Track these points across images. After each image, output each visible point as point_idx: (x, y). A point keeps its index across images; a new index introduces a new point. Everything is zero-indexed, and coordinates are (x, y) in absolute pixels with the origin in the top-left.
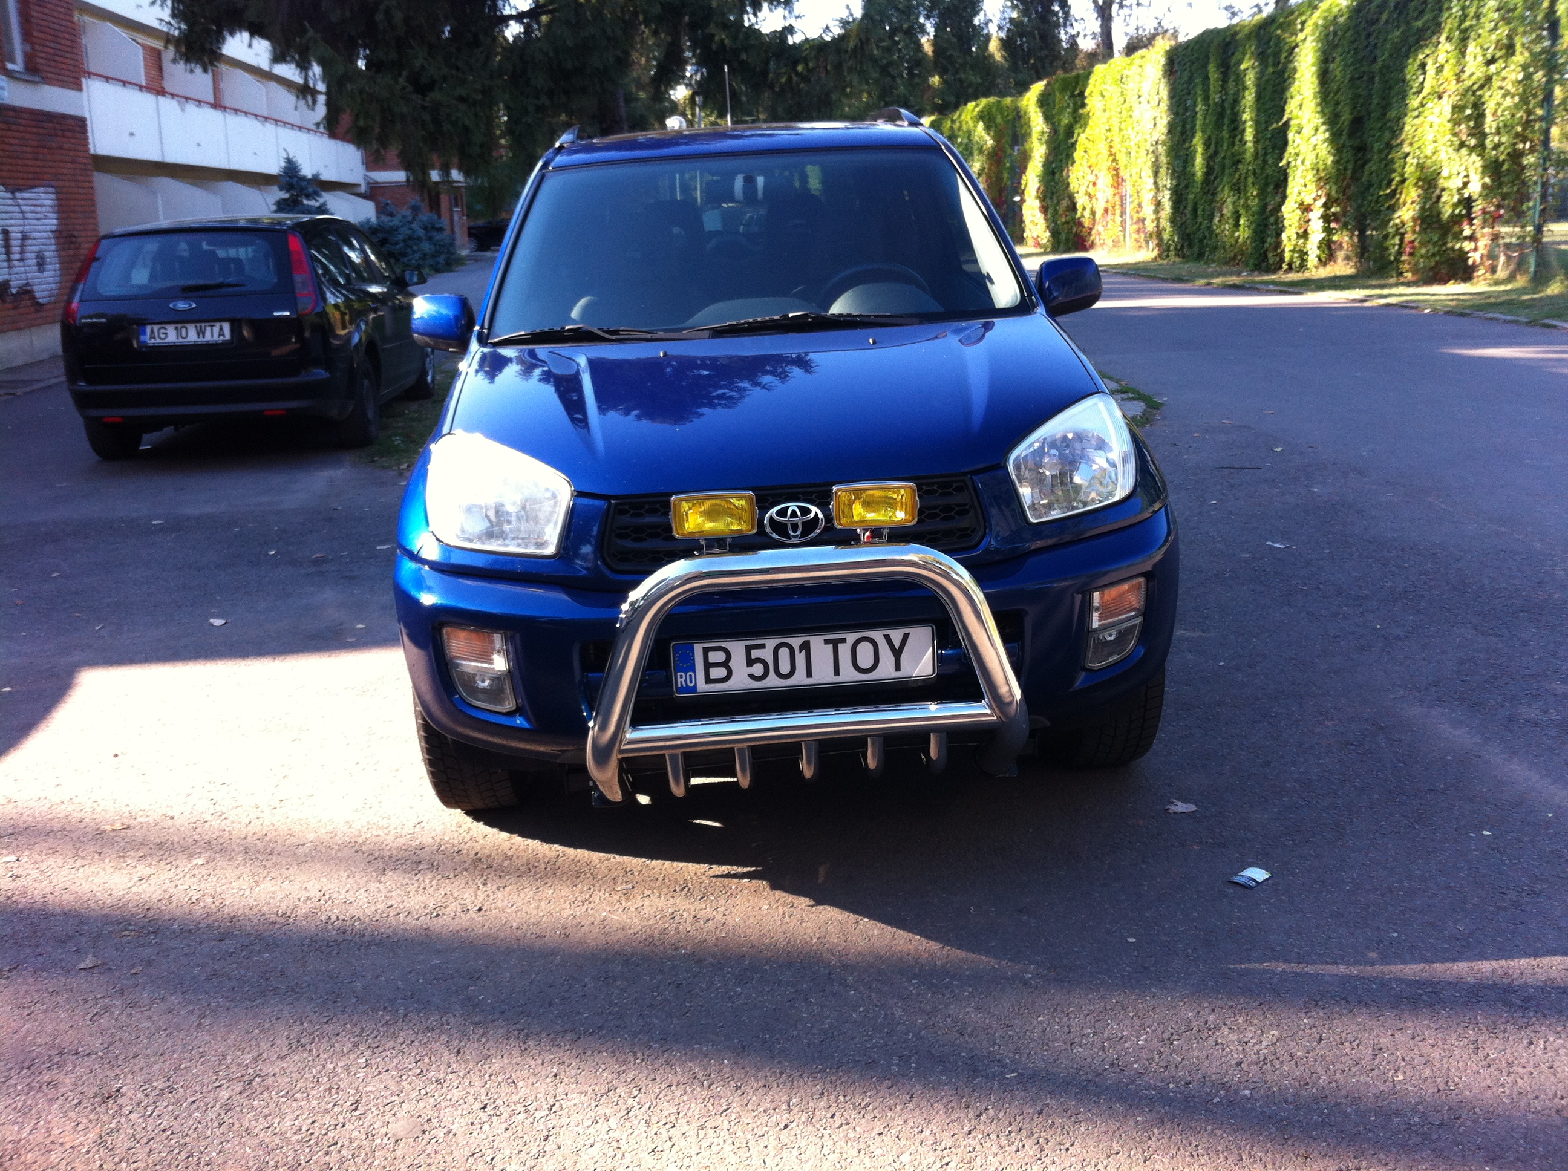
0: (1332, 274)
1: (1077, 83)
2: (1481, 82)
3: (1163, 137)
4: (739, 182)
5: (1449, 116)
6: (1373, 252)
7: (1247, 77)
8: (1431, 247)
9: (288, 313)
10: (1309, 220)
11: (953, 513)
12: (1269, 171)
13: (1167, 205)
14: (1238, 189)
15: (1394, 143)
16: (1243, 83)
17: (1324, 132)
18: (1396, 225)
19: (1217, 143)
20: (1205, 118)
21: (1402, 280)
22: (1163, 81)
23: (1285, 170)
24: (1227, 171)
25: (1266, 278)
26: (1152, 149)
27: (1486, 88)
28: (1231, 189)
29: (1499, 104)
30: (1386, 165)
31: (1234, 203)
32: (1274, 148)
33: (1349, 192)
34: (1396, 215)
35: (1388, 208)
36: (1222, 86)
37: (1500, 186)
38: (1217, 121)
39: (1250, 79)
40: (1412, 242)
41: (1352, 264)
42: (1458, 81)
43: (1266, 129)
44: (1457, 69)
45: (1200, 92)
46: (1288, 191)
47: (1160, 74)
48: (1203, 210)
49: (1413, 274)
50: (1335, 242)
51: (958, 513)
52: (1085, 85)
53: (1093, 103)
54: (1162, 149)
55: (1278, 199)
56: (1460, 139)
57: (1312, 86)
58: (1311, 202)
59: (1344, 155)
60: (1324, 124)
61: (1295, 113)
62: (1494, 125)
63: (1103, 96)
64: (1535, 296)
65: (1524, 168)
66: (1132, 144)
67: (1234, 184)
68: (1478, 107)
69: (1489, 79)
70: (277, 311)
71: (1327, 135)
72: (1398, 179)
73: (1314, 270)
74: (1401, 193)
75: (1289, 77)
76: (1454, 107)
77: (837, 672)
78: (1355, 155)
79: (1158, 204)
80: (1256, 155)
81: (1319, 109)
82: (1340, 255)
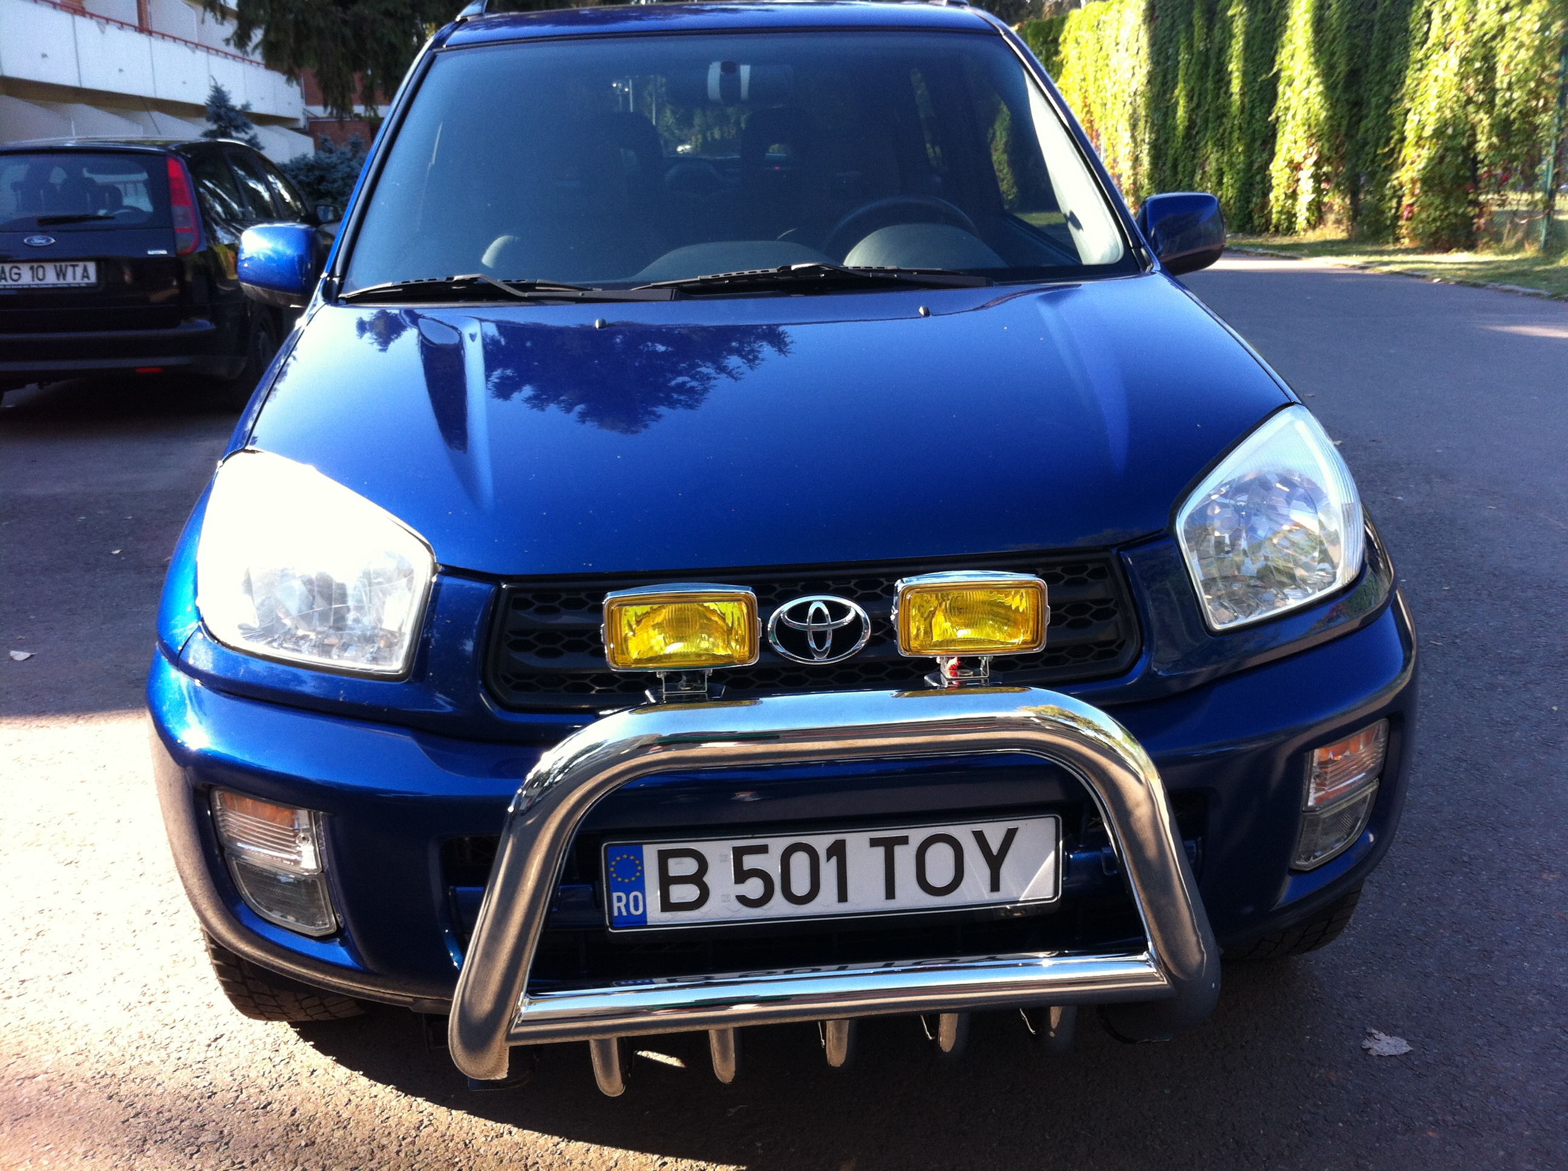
0: (1322, 239)
1: (1051, 29)
2: (1493, 32)
3: (1142, 88)
4: (714, 72)
5: (1456, 70)
6: (1367, 216)
7: (1235, 25)
8: (1431, 211)
9: (164, 252)
10: (1298, 180)
11: (1087, 616)
12: (1256, 126)
13: (1146, 160)
14: (1222, 144)
15: (1394, 97)
16: (1230, 30)
17: (1318, 86)
18: (1394, 187)
19: (1200, 95)
20: (1187, 69)
21: (1398, 246)
22: (1143, 28)
23: (1274, 125)
24: (1210, 125)
25: (1252, 241)
26: (1129, 100)
27: (1498, 39)
28: (1215, 144)
29: (1512, 58)
30: (1384, 122)
31: (1217, 160)
32: (1262, 101)
33: (1343, 150)
34: (1394, 176)
35: (1386, 168)
36: (1207, 34)
37: (1509, 145)
38: (1201, 71)
39: (1238, 27)
40: (1411, 205)
41: (1342, 227)
42: (1467, 31)
43: (1255, 80)
44: (1468, 17)
45: (1182, 40)
46: (1277, 148)
47: (1140, 19)
48: (1185, 166)
49: (1411, 240)
50: (1325, 204)
51: (1095, 615)
52: (1060, 31)
53: (1068, 50)
54: (1140, 101)
55: (1265, 156)
56: (1468, 95)
57: (1305, 35)
58: (1301, 160)
59: (1337, 111)
60: (1317, 76)
61: (1285, 63)
62: (1506, 80)
63: (1078, 43)
64: (1548, 267)
65: (1536, 128)
66: (1108, 95)
67: (1218, 140)
68: (1489, 58)
69: (1502, 30)
70: (151, 250)
71: (1321, 88)
72: (1397, 137)
73: (1302, 233)
74: (1400, 152)
75: (1280, 25)
76: (1462, 60)
77: (890, 894)
78: (1350, 110)
79: (1136, 160)
80: (1242, 110)
81: (1312, 59)
82: (1331, 217)
